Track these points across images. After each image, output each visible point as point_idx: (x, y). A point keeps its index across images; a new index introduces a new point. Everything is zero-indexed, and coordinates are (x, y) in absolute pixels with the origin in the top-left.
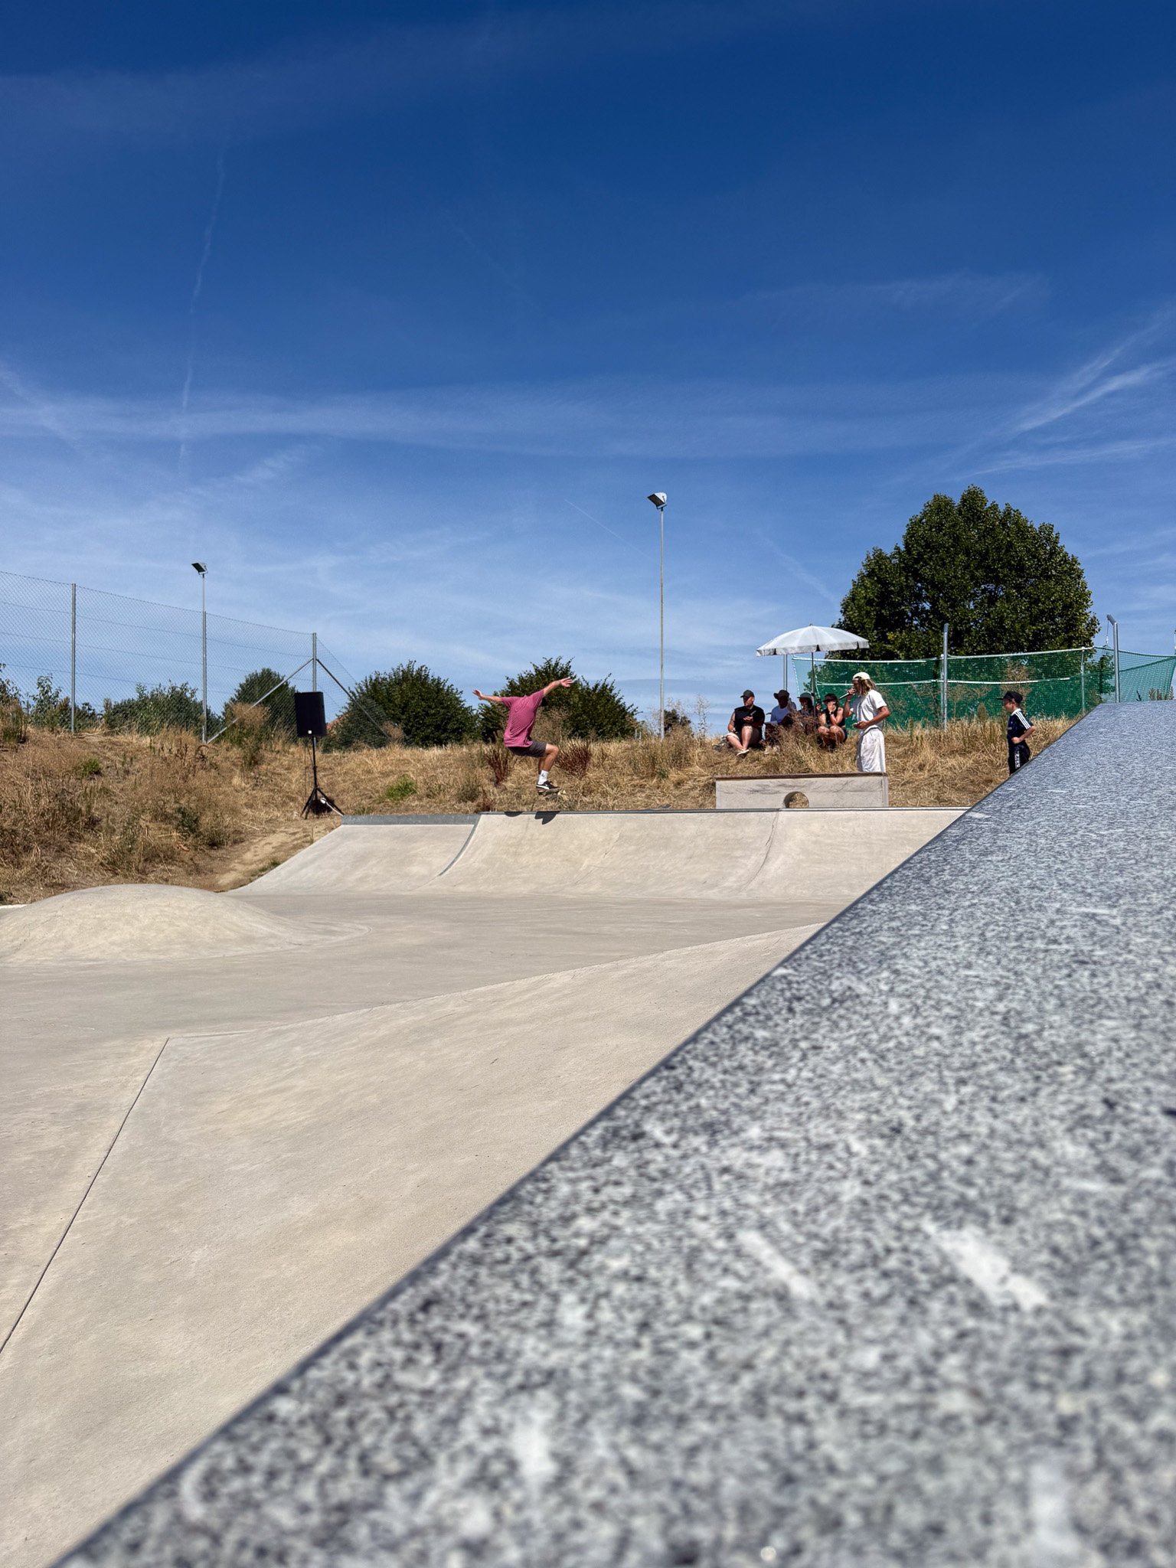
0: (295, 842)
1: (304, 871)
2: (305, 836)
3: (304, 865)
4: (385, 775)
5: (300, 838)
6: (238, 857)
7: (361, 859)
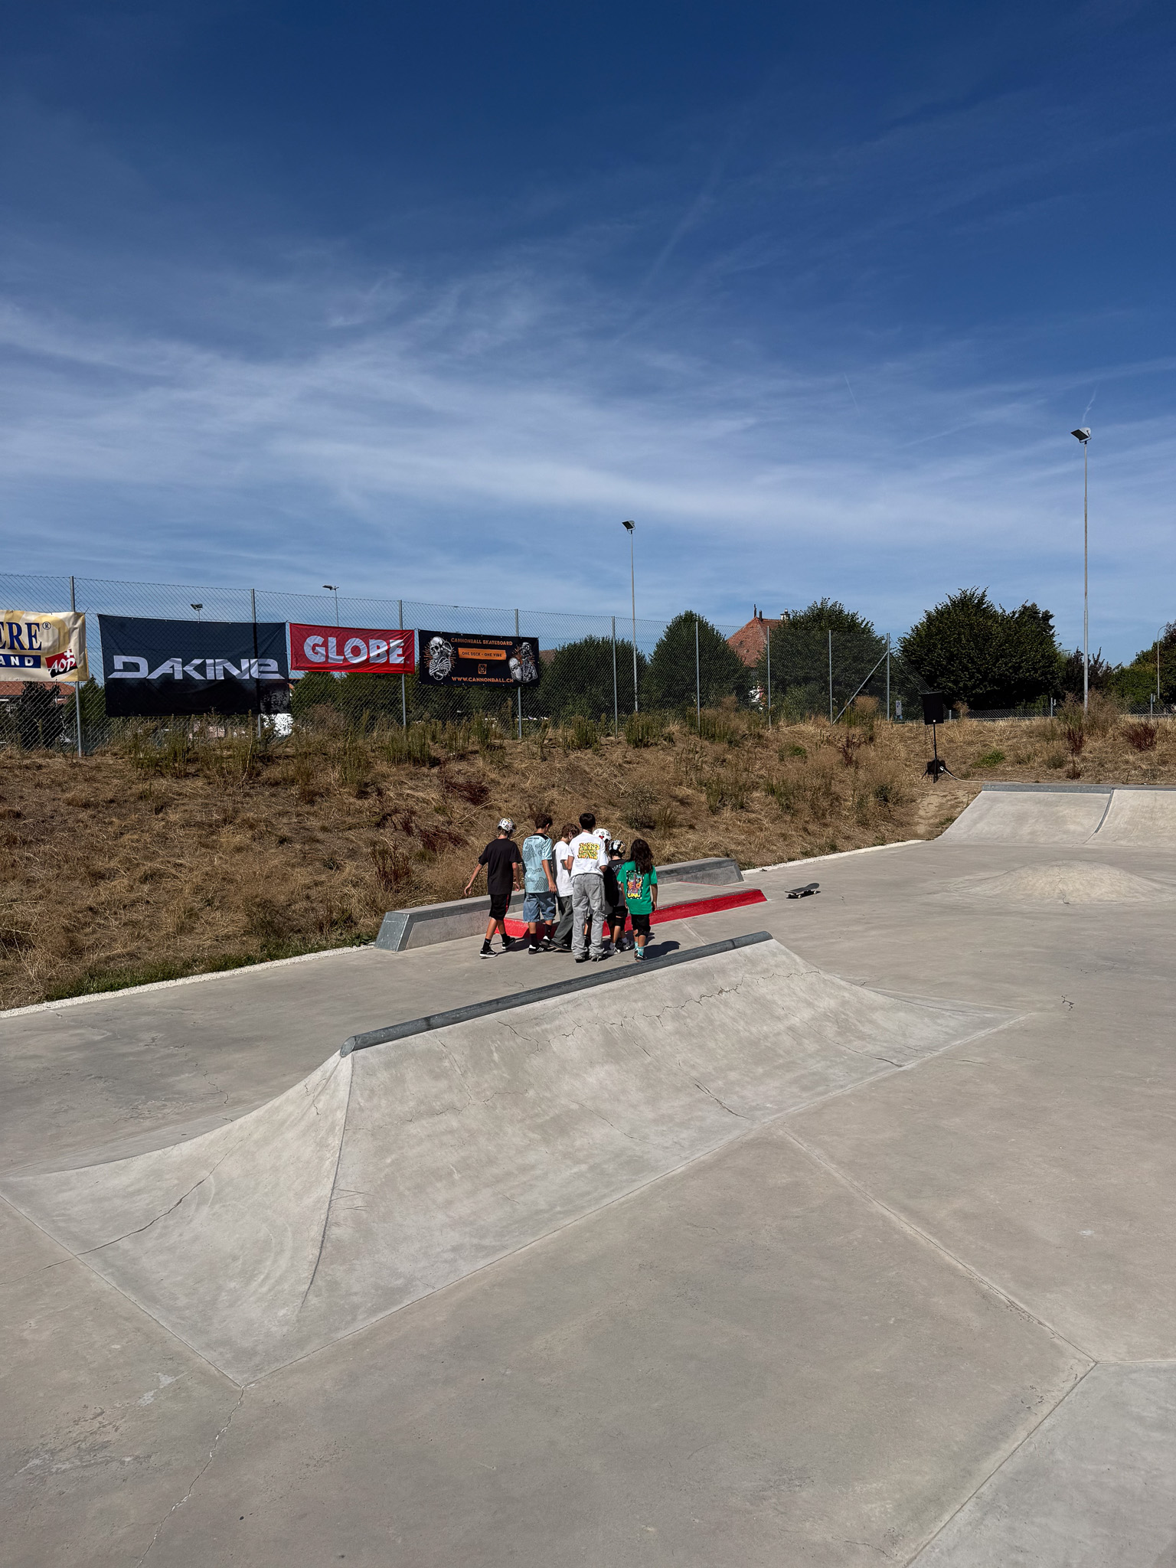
0: (949, 803)
1: (980, 826)
2: (955, 798)
3: (975, 822)
4: (970, 743)
5: (951, 800)
6: (916, 813)
7: (1021, 818)
